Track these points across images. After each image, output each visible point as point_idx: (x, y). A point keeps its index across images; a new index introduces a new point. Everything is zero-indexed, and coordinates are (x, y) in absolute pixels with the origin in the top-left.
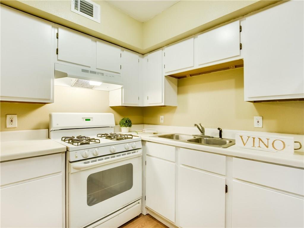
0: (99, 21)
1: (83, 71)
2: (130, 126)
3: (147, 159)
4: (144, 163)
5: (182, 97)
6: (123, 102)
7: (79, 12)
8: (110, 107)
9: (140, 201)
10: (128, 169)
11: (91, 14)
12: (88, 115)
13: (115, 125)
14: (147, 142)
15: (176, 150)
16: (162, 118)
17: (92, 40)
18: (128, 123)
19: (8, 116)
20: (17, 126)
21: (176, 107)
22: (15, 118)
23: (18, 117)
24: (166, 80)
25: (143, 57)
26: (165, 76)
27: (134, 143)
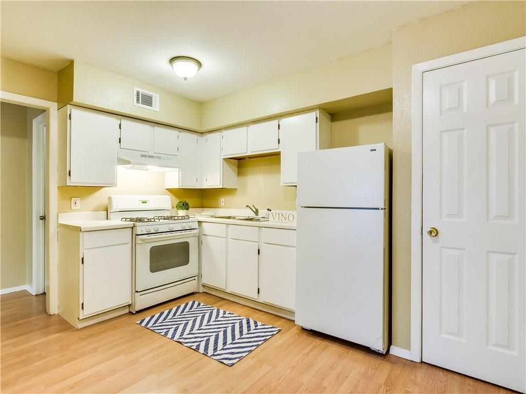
0: (157, 109)
1: (143, 156)
2: (187, 209)
3: (203, 238)
4: (200, 243)
5: (241, 178)
6: (180, 185)
7: (140, 105)
8: (166, 189)
9: (196, 278)
10: (185, 247)
11: (150, 104)
12: (145, 198)
13: (171, 208)
14: (203, 223)
15: (227, 227)
16: (223, 200)
17: (150, 126)
18: (185, 206)
19: (72, 199)
20: (80, 208)
21: (236, 189)
22: (78, 200)
23: (81, 199)
24: (224, 162)
25: (202, 136)
26: (224, 159)
27: (191, 223)
